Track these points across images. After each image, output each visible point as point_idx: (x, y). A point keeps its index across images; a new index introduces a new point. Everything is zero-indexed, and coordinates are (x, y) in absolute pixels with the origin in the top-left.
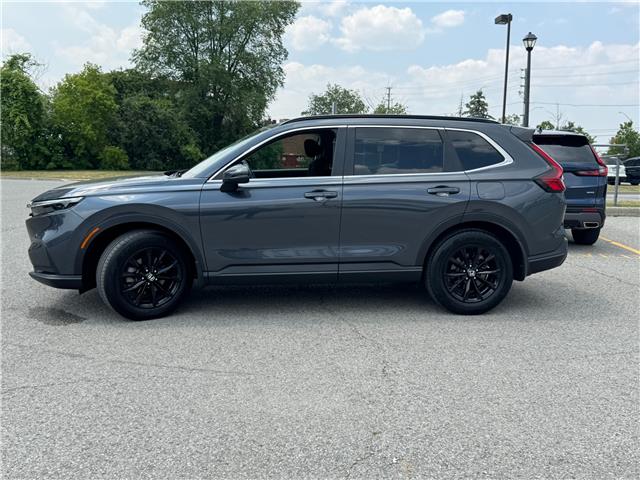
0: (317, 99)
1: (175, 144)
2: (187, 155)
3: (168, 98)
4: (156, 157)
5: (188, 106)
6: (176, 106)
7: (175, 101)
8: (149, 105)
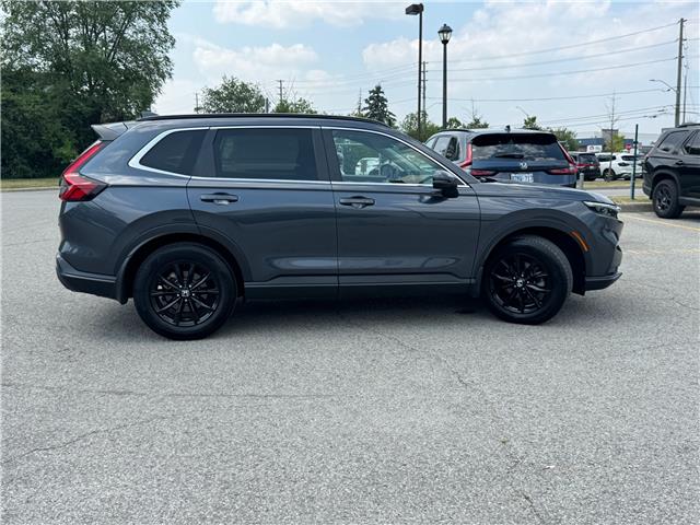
0: (211, 93)
1: (46, 146)
2: (61, 159)
3: (34, 92)
4: (23, 163)
5: (62, 101)
6: (46, 102)
7: (44, 96)
8: (13, 101)
